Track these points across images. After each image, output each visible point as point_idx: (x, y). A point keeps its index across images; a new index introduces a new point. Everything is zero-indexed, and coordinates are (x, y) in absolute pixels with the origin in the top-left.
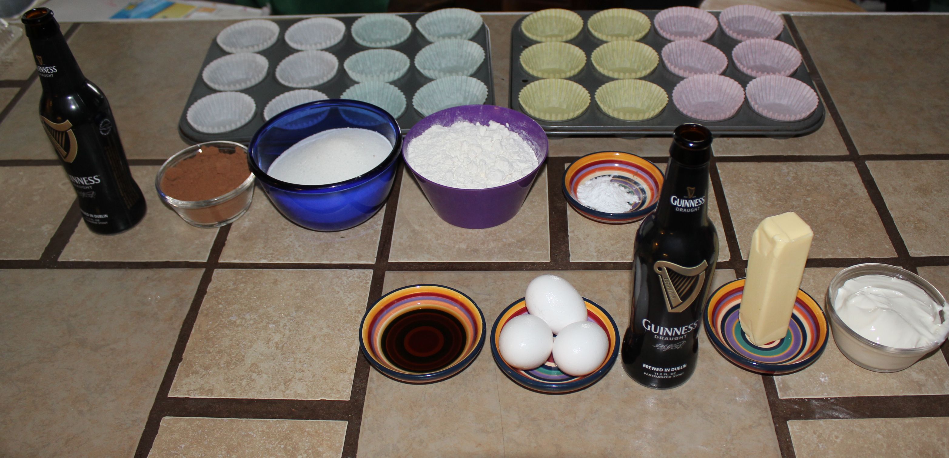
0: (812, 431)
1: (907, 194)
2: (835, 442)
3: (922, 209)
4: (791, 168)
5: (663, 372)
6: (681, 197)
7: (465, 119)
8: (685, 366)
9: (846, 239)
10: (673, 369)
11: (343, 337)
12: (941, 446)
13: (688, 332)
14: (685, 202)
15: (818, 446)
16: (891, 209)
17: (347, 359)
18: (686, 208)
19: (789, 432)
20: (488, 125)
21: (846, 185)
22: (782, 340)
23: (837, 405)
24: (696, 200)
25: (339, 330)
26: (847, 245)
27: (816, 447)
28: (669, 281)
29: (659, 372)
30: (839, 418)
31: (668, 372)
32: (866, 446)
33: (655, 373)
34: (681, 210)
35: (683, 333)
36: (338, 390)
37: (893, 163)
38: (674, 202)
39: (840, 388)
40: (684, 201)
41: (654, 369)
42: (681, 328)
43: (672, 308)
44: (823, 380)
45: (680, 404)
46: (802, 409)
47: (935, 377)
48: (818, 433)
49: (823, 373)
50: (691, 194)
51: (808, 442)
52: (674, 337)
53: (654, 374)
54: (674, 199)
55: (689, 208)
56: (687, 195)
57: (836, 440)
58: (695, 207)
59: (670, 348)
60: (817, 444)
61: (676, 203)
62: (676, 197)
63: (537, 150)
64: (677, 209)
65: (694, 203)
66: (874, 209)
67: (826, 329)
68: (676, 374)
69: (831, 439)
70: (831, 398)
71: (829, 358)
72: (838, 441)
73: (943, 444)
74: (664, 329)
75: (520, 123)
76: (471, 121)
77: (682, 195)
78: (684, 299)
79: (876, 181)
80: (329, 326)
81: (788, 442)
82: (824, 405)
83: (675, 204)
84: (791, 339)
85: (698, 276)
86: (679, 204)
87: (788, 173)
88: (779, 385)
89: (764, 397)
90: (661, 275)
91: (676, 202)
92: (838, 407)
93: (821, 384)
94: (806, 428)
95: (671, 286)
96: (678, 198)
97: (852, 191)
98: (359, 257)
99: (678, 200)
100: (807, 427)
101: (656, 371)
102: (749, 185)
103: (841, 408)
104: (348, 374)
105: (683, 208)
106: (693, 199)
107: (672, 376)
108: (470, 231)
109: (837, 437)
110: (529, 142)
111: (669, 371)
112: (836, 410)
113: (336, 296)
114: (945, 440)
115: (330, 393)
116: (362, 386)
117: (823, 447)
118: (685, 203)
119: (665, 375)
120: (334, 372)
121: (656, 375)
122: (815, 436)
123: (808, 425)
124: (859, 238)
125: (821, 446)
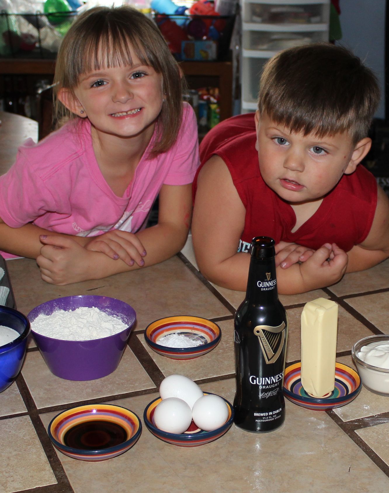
0: (372, 431)
1: (377, 311)
5: (268, 416)
6: (263, 281)
7: (60, 308)
8: (281, 409)
9: (349, 340)
10: (275, 412)
11: (30, 453)
13: (280, 380)
14: (266, 283)
16: (371, 321)
17: (41, 463)
18: (267, 287)
19: (358, 435)
22: (333, 392)
23: (380, 418)
24: (272, 281)
25: (25, 450)
26: (350, 343)
27: (377, 438)
29: (266, 416)
30: (385, 423)
31: (271, 415)
33: (263, 418)
34: (264, 289)
35: (277, 381)
36: (45, 480)
37: (362, 298)
38: (259, 285)
39: (378, 410)
40: (265, 282)
41: (262, 415)
42: (275, 376)
43: (269, 360)
44: (366, 408)
46: (360, 424)
48: (375, 432)
49: (365, 405)
50: (269, 278)
51: (372, 437)
52: (272, 384)
53: (263, 419)
54: (259, 283)
55: (269, 287)
56: (266, 279)
58: (272, 286)
59: (270, 395)
60: (377, 436)
61: (261, 285)
62: (260, 282)
63: (122, 318)
64: (262, 289)
65: (271, 284)
66: (360, 323)
68: (277, 416)
70: (376, 415)
71: (365, 398)
74: (265, 379)
75: (104, 304)
76: (65, 310)
77: (264, 279)
78: (275, 351)
79: (354, 308)
80: (15, 450)
81: (359, 440)
82: (373, 419)
83: (260, 287)
84: (338, 390)
85: (281, 333)
86: (263, 286)
89: (334, 423)
90: (259, 336)
92: (382, 419)
93: (366, 410)
95: (266, 343)
98: (14, 411)
99: (262, 283)
101: (264, 416)
103: (384, 418)
104: (48, 470)
105: (266, 288)
106: (270, 281)
107: (274, 418)
108: (89, 382)
110: (115, 316)
111: (272, 414)
112: (381, 420)
113: (10, 433)
115: (41, 483)
116: (62, 474)
118: (266, 284)
119: (270, 418)
120: (36, 472)
121: (264, 419)
123: (368, 430)
124: (357, 338)
125: (380, 437)
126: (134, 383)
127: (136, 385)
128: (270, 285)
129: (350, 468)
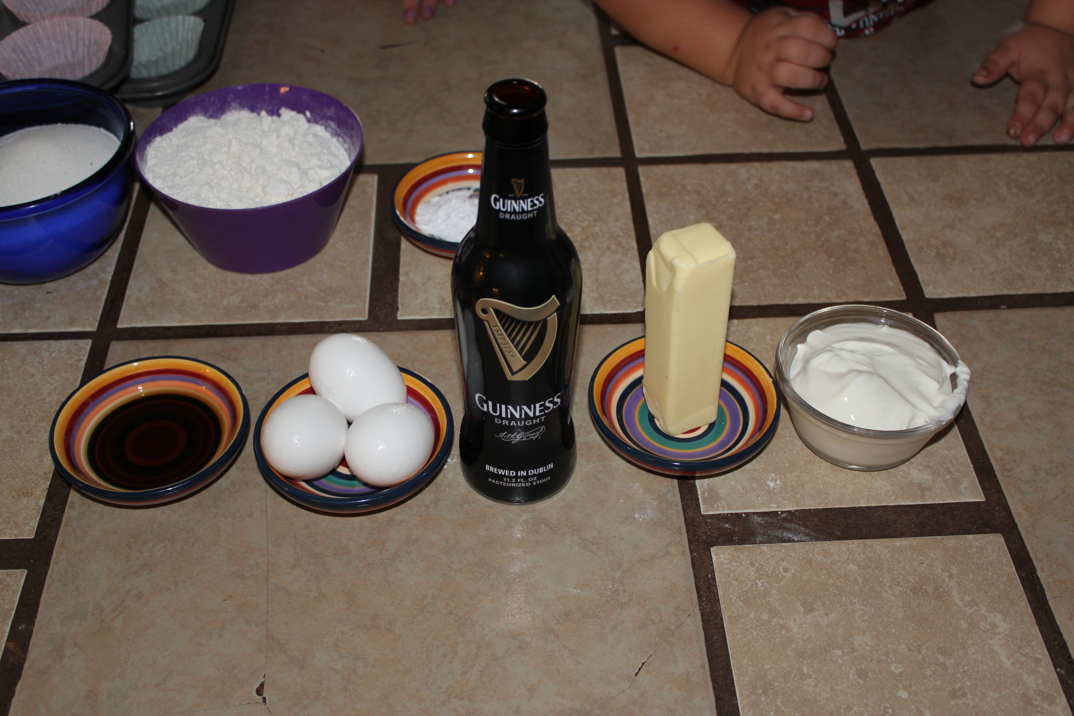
0: (749, 562)
1: (930, 205)
2: (784, 577)
3: (952, 227)
4: (753, 172)
5: (516, 477)
6: (505, 197)
7: (242, 106)
8: (551, 466)
9: (828, 274)
10: (531, 472)
11: (33, 442)
12: (947, 580)
13: (546, 411)
14: (511, 203)
15: (757, 584)
16: (903, 229)
17: (36, 475)
18: (515, 212)
19: (712, 565)
20: (279, 115)
21: (835, 195)
22: (711, 426)
23: (790, 522)
24: (529, 200)
25: (27, 433)
26: (828, 283)
27: (752, 585)
28: (501, 331)
29: (511, 478)
30: (793, 541)
31: (523, 477)
32: (830, 582)
33: (505, 479)
34: (507, 216)
35: (537, 414)
36: (16, 523)
37: (913, 161)
38: (496, 205)
39: (798, 496)
40: (509, 201)
41: (501, 472)
42: (532, 406)
43: (513, 373)
44: (772, 485)
45: (546, 526)
46: (736, 529)
47: (948, 477)
48: (757, 565)
49: (773, 475)
50: (519, 191)
51: (741, 578)
52: (525, 420)
53: (503, 481)
54: (496, 200)
55: (519, 213)
56: (513, 192)
57: (784, 574)
58: (528, 212)
59: (522, 438)
60: (754, 581)
61: (499, 206)
62: (498, 197)
63: (350, 149)
64: (501, 216)
65: (526, 205)
66: (876, 229)
67: (775, 407)
68: (538, 479)
69: (777, 572)
70: (783, 512)
71: (785, 452)
72: (788, 575)
73: (951, 576)
74: (507, 409)
75: (326, 110)
76: (253, 109)
77: (506, 194)
78: (528, 358)
79: (884, 186)
80: (12, 427)
81: (709, 579)
82: (771, 523)
83: (497, 208)
84: (725, 424)
85: (545, 321)
86: (504, 207)
87: (749, 179)
88: (703, 493)
89: (678, 512)
90: (487, 321)
91: (498, 203)
92: (792, 525)
93: (769, 491)
94: (739, 557)
95: (504, 339)
96: (500, 197)
97: (844, 202)
98: (72, 322)
99: (501, 200)
100: (741, 557)
101: (505, 476)
102: (687, 198)
103: (797, 526)
104: (35, 498)
105: (511, 213)
106: (524, 199)
107: (531, 482)
108: (249, 277)
109: (786, 570)
110: (341, 139)
111: (525, 475)
112: (789, 530)
113: (30, 380)
114: (955, 570)
115: (4, 529)
116: (56, 515)
117: (762, 586)
118: (512, 205)
119: (520, 482)
120: (13, 497)
121: (507, 481)
122: (752, 569)
123: (742, 553)
124: (848, 272)
125: (760, 585)
126: (329, 298)
127: (332, 304)
128: (523, 208)
129: (643, 664)
